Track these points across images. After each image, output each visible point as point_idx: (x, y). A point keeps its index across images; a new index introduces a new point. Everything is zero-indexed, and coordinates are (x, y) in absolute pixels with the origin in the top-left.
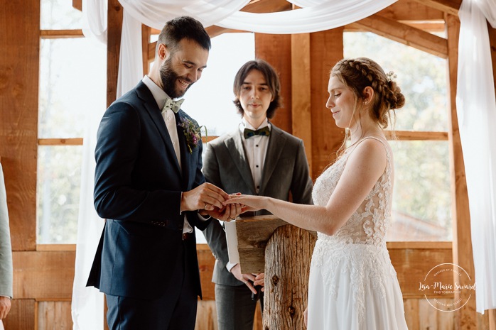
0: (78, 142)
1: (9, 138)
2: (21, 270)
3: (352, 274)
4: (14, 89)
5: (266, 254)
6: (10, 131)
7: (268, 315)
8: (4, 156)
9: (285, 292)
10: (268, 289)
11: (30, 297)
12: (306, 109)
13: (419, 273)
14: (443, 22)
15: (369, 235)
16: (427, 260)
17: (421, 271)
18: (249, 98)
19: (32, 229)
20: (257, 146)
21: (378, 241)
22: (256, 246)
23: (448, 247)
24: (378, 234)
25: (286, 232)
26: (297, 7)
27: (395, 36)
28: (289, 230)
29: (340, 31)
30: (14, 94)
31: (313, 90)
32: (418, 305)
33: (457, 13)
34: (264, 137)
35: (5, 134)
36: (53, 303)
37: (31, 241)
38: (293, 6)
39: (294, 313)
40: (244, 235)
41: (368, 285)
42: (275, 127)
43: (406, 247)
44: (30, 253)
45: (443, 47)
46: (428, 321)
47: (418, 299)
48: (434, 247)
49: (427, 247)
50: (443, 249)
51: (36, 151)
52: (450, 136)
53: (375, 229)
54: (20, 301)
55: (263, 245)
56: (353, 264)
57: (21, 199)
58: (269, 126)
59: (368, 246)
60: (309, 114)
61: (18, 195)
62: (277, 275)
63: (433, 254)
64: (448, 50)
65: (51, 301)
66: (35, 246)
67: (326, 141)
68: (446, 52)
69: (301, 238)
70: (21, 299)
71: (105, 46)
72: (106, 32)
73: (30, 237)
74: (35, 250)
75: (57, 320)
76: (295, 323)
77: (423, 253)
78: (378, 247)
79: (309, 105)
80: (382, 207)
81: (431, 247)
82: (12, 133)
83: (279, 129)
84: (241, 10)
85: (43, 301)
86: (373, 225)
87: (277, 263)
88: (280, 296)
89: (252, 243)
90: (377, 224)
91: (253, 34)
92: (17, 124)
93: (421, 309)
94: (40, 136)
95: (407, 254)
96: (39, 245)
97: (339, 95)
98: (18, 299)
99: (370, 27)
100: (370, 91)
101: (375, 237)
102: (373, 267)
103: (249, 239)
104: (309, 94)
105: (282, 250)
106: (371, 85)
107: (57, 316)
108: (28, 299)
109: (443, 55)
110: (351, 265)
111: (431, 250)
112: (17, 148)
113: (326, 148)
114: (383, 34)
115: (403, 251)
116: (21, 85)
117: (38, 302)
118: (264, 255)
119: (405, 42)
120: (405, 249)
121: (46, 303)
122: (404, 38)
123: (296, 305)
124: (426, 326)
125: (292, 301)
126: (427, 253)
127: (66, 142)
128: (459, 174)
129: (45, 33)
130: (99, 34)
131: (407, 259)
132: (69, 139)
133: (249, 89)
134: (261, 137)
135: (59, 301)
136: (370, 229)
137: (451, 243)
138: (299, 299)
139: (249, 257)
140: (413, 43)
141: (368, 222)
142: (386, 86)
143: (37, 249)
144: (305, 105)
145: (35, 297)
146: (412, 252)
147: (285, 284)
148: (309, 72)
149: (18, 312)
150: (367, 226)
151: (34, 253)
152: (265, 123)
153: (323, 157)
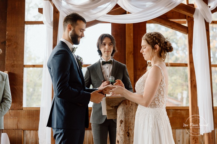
0: (41, 66)
1: (12, 65)
2: (16, 118)
3: (150, 120)
4: (14, 45)
5: (118, 111)
6: (12, 62)
7: (118, 136)
8: (10, 72)
9: (125, 126)
10: (118, 125)
11: (20, 128)
12: (132, 54)
13: (175, 119)
14: (186, 20)
15: (157, 104)
16: (179, 114)
17: (176, 118)
18: (105, 49)
19: (21, 101)
20: (107, 68)
21: (161, 106)
22: (114, 108)
23: (187, 109)
24: (161, 103)
25: (126, 102)
26: (129, 13)
27: (167, 25)
28: (127, 101)
29: (145, 23)
30: (15, 46)
31: (134, 46)
32: (175, 132)
33: (193, 16)
34: (110, 64)
35: (10, 63)
36: (29, 131)
37: (21, 106)
38: (127, 13)
39: (129, 135)
40: (109, 103)
41: (156, 124)
42: (115, 60)
43: (171, 108)
44: (20, 111)
45: (186, 30)
46: (179, 138)
47: (175, 129)
48: (181, 108)
49: (179, 109)
50: (185, 109)
51: (23, 70)
52: (189, 65)
53: (160, 102)
54: (16, 130)
55: (116, 107)
56: (150, 116)
57: (17, 89)
58: (112, 60)
59: (156, 108)
60: (133, 56)
61: (15, 87)
62: (122, 119)
63: (181, 111)
64: (188, 31)
65: (29, 130)
66: (23, 108)
67: (139, 67)
68: (187, 32)
69: (132, 105)
70: (17, 129)
71: (52, 27)
72: (53, 22)
73: (20, 104)
74: (22, 109)
75: (31, 138)
76: (129, 139)
77: (177, 111)
78: (161, 109)
79: (133, 52)
80: (162, 94)
81: (180, 109)
82: (13, 62)
83: (116, 61)
84: (107, 14)
85: (26, 130)
86: (159, 100)
87: (122, 115)
88: (123, 128)
89: (112, 107)
90: (161, 100)
91: (111, 24)
92: (15, 59)
93: (176, 133)
94: (25, 64)
95: (171, 111)
96: (24, 108)
97: (145, 48)
98: (15, 129)
99: (157, 21)
100: (157, 46)
101: (160, 105)
102: (158, 117)
103: (111, 105)
104: (133, 48)
105: (124, 110)
106: (157, 44)
107: (31, 136)
108: (20, 129)
109: (186, 33)
110: (149, 116)
111: (181, 110)
112: (15, 68)
113: (139, 70)
114: (163, 24)
115: (169, 110)
116: (17, 43)
117: (24, 131)
118: (117, 111)
119: (171, 28)
120: (170, 109)
121: (27, 131)
122: (170, 26)
123: (130, 132)
124: (178, 140)
125: (128, 130)
126: (179, 111)
127: (35, 66)
128: (192, 80)
129: (27, 22)
130: (50, 22)
131: (171, 113)
132: (37, 65)
133: (105, 45)
134: (109, 64)
135: (32, 130)
136: (158, 102)
137: (189, 107)
138: (131, 129)
139: (110, 112)
140: (174, 28)
141: (157, 99)
142: (164, 44)
143: (23, 109)
144: (131, 52)
145: (22, 128)
146: (173, 111)
147: (126, 123)
148: (133, 39)
149: (15, 134)
150: (156, 101)
151: (22, 111)
152: (111, 59)
153: (139, 73)
